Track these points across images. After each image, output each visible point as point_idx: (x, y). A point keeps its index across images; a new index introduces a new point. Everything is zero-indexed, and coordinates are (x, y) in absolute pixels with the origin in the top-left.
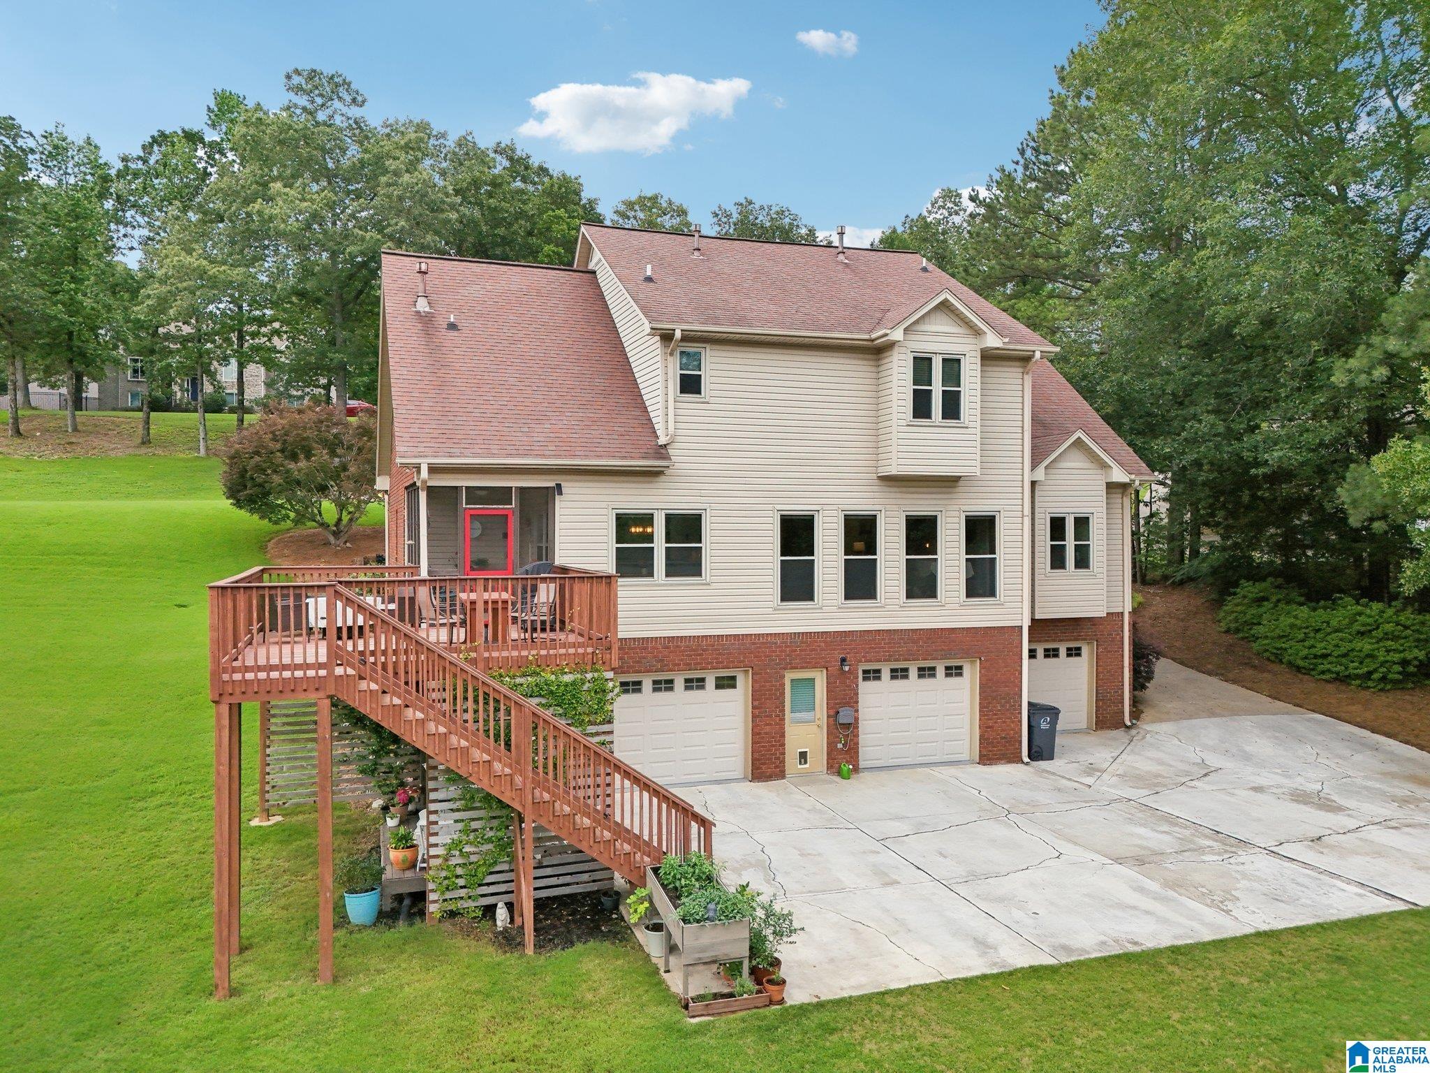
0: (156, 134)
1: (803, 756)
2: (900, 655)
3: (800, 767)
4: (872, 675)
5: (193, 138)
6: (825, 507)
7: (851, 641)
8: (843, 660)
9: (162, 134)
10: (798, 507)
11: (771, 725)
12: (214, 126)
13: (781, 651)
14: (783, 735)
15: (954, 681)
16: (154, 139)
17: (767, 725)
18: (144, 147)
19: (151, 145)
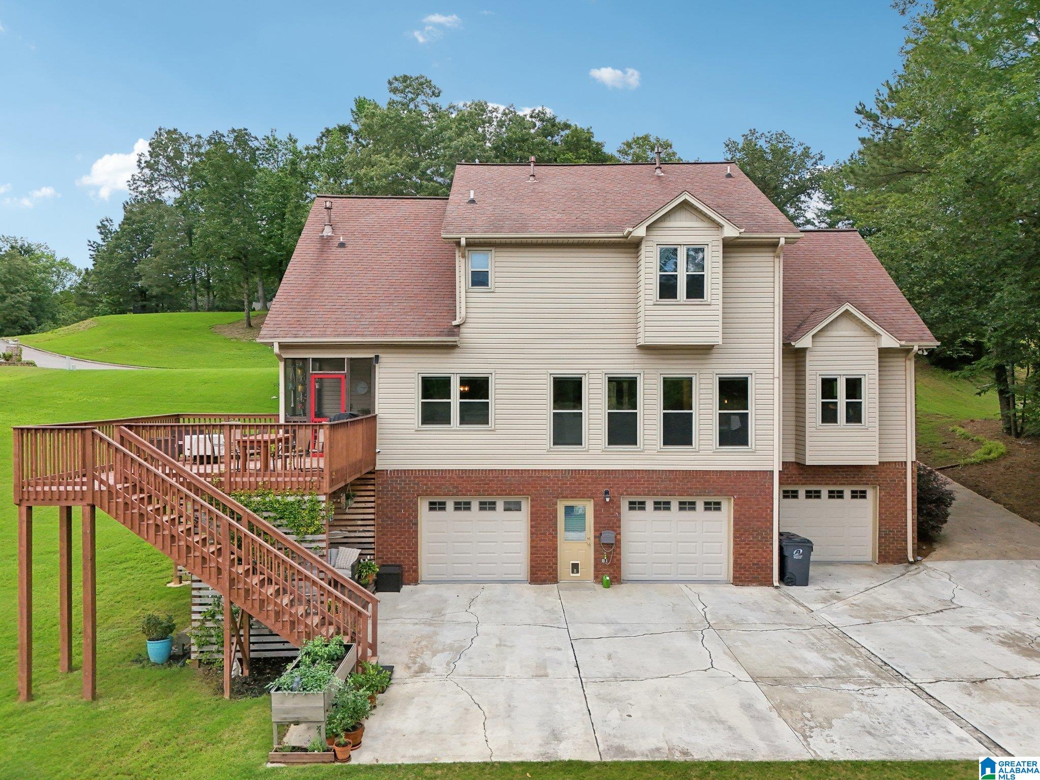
0: (324, 131)
1: (575, 567)
2: (658, 491)
3: (572, 575)
4: (637, 506)
5: (344, 130)
6: (591, 371)
7: (614, 477)
8: (607, 493)
9: (328, 131)
10: (568, 371)
11: (545, 540)
12: (356, 121)
13: (554, 484)
14: (556, 549)
15: (712, 514)
16: (323, 135)
17: (541, 540)
18: (318, 140)
19: (321, 138)
